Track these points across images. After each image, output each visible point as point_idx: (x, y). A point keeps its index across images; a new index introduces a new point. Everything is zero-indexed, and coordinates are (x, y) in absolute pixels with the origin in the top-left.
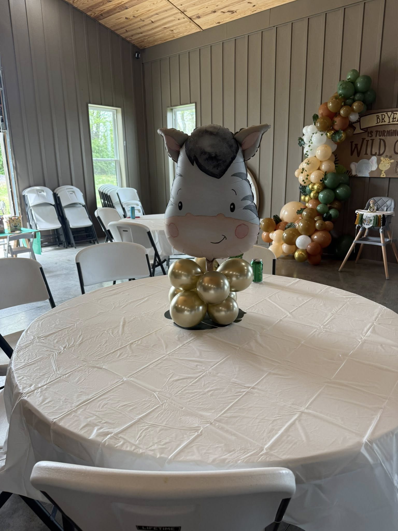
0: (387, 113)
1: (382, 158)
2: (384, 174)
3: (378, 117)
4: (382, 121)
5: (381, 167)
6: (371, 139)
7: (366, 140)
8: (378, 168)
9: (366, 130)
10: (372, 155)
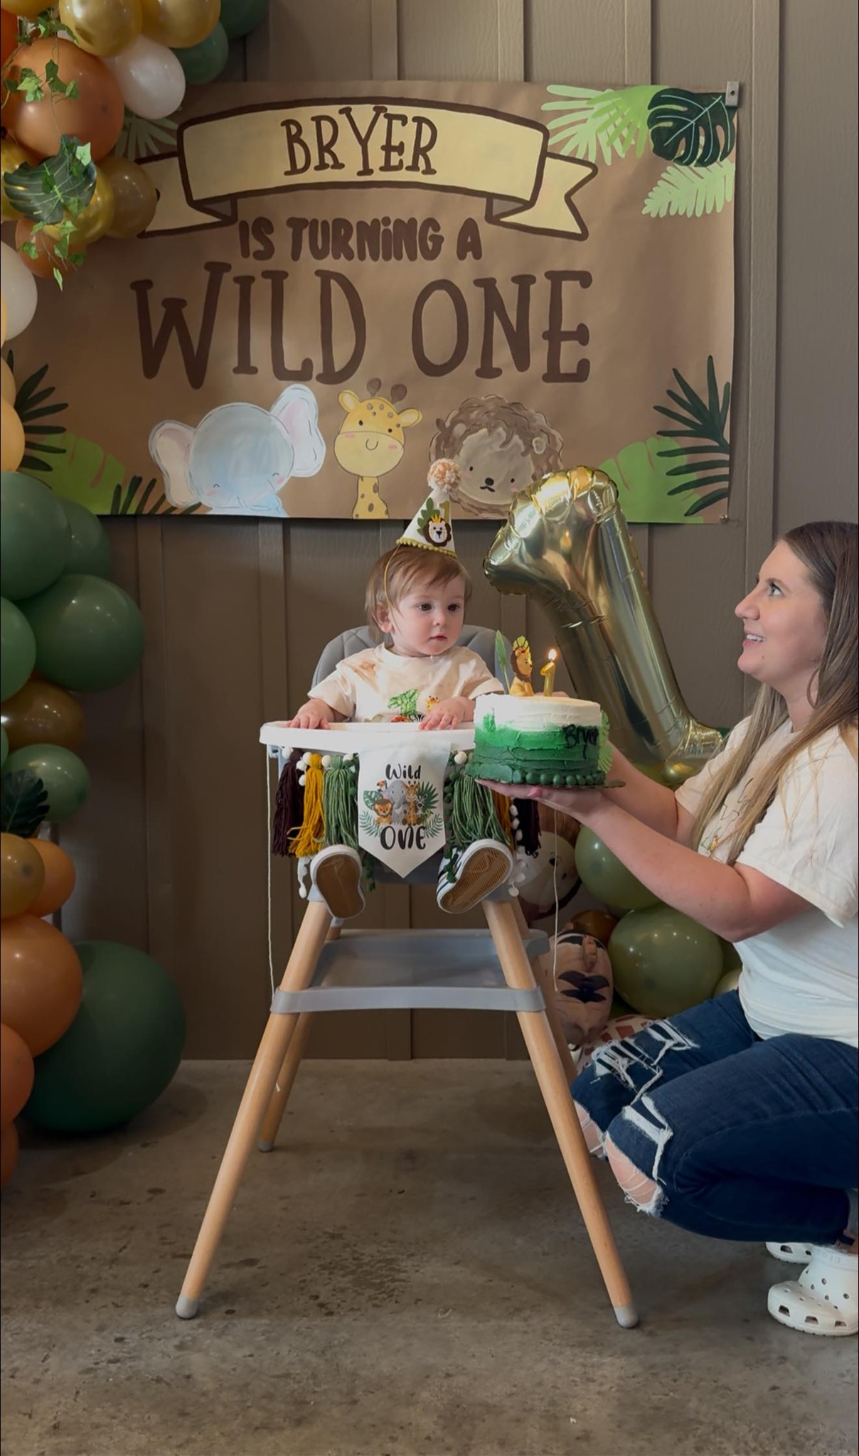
0: (347, 112)
1: (348, 399)
2: (376, 499)
3: (294, 130)
4: (322, 158)
5: (348, 460)
6: (266, 274)
7: (237, 280)
8: (332, 460)
9: (225, 208)
10: (283, 374)
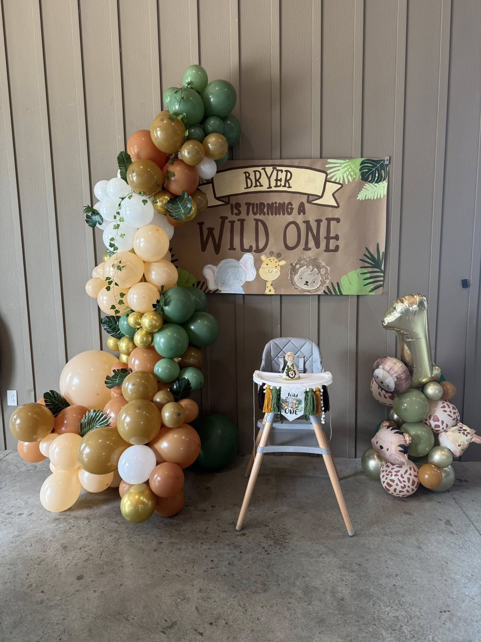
0: (264, 169)
1: (263, 258)
2: (272, 288)
3: (247, 175)
4: (256, 183)
5: (263, 276)
6: (238, 220)
7: (229, 222)
8: (258, 276)
9: (226, 200)
10: (244, 250)
